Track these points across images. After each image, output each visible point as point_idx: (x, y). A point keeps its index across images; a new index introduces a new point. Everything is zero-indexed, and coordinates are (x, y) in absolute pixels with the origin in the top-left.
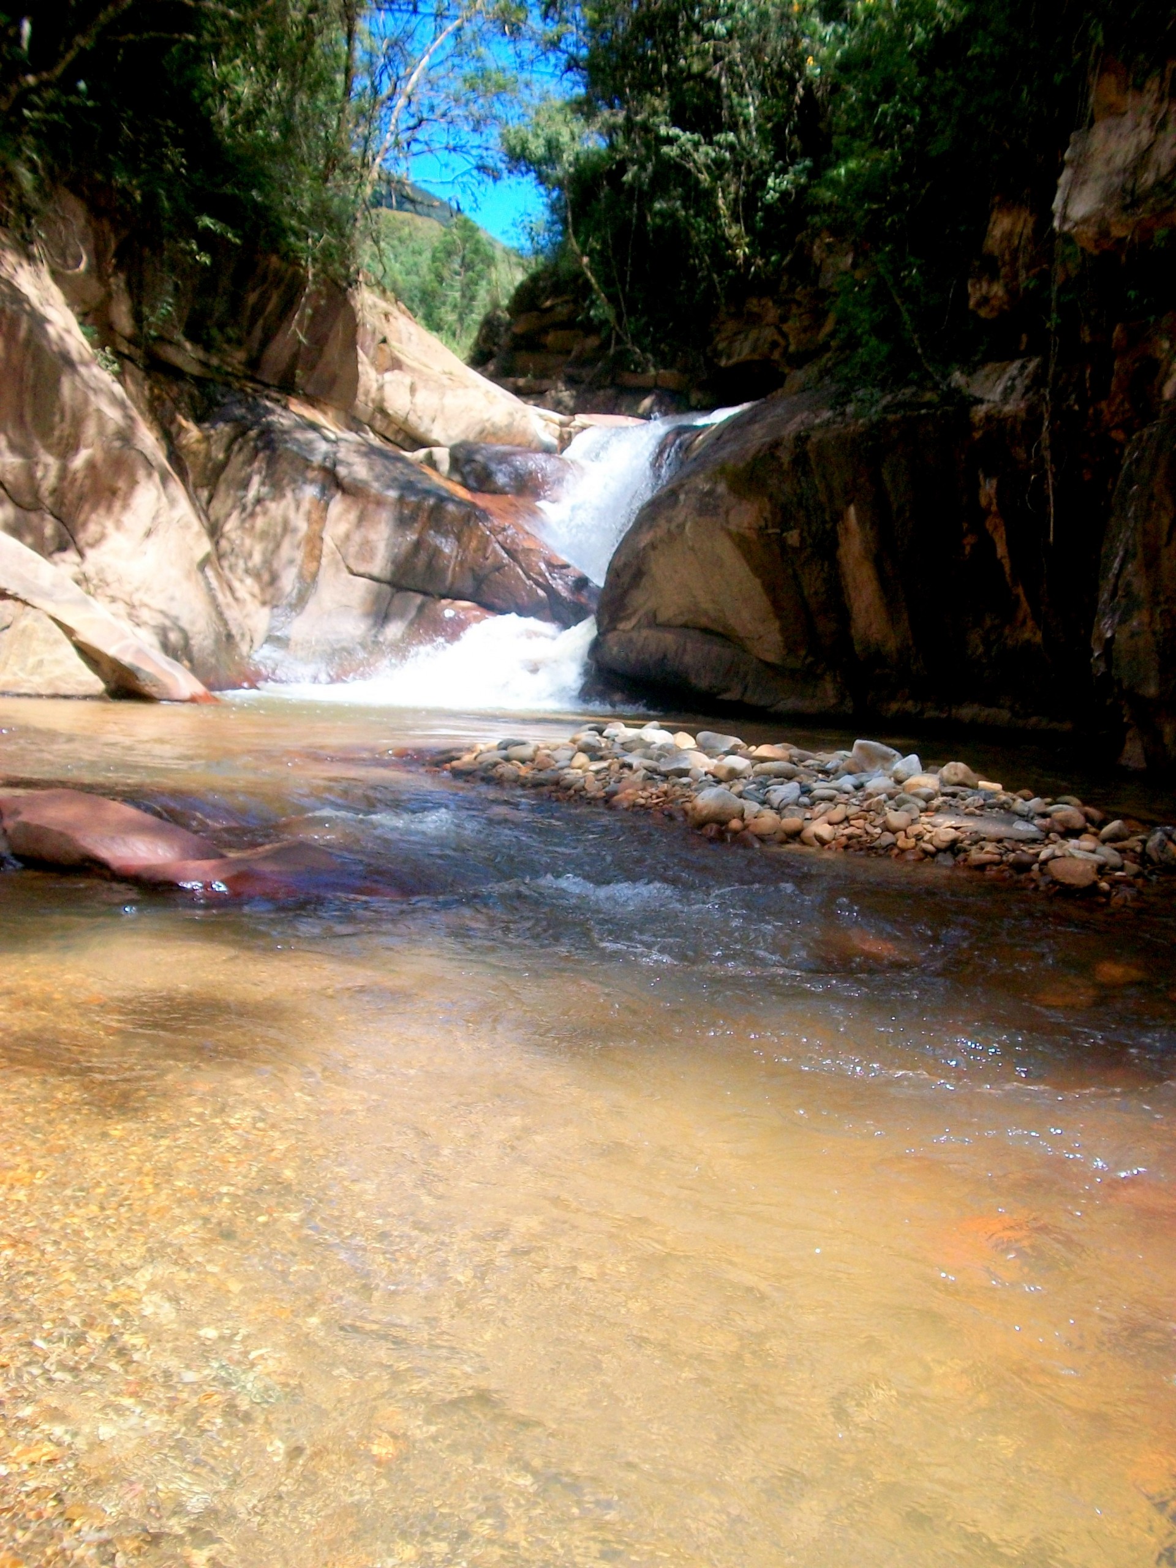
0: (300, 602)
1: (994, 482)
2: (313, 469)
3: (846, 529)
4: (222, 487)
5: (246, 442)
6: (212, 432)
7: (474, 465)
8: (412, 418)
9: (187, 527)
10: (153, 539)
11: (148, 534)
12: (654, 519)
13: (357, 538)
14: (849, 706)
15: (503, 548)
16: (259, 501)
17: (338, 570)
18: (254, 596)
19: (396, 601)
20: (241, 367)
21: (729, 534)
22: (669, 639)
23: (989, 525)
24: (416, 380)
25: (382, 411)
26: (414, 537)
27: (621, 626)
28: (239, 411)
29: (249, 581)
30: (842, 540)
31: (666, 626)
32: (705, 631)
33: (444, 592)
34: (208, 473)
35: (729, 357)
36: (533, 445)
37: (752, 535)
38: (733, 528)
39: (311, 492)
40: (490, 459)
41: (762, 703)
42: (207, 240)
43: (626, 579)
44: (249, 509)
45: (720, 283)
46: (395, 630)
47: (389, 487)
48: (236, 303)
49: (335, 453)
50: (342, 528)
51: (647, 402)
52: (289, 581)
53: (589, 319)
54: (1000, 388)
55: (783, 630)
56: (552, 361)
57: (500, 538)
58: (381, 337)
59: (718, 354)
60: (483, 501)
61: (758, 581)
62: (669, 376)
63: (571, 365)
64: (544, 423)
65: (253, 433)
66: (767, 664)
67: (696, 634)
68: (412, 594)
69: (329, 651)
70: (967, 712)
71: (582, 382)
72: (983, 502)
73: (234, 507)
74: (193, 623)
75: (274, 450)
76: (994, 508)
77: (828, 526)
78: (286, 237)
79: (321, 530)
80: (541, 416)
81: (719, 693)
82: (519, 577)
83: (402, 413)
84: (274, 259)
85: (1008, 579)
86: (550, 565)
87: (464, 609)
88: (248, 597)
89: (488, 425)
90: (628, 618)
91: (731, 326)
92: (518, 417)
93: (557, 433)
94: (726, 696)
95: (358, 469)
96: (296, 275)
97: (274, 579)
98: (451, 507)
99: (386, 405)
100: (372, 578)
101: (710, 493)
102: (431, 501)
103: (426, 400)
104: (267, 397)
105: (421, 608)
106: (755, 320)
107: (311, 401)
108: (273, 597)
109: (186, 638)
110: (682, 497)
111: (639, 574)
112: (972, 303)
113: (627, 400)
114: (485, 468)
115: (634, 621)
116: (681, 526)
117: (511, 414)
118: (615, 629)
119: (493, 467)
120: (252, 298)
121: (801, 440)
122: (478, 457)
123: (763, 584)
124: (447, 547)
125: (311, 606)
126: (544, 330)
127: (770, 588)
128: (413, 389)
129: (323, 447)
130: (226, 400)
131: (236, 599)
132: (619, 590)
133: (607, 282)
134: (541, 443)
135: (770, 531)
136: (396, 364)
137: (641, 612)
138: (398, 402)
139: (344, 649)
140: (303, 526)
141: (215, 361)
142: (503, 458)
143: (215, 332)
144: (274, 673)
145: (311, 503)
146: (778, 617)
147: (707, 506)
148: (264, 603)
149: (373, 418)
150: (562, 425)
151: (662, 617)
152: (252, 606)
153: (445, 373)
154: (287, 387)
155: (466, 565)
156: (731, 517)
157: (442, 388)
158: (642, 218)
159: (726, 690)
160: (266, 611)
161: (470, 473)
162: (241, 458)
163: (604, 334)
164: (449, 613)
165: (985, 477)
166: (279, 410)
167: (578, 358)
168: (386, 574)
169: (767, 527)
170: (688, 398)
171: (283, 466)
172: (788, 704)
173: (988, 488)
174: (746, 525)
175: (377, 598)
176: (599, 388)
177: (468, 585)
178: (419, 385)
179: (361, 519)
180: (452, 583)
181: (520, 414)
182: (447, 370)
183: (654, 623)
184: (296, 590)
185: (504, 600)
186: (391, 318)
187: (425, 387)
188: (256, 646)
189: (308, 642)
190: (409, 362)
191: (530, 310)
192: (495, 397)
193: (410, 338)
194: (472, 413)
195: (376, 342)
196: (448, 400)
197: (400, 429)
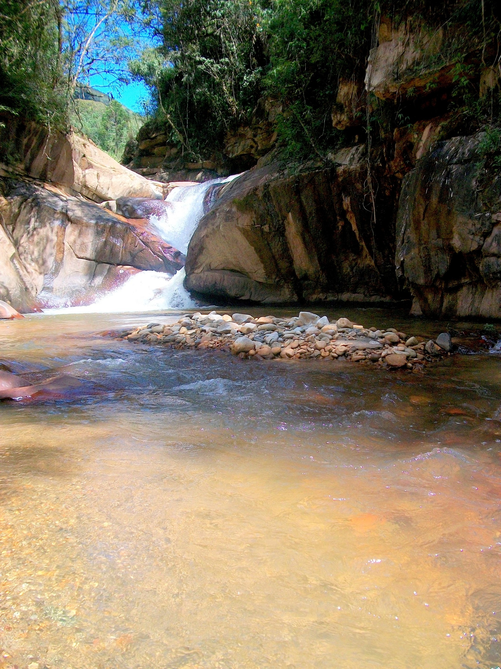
0: (56, 272)
1: (349, 198)
2: (58, 213)
3: (288, 223)
4: (18, 224)
5: (27, 204)
6: (12, 200)
7: (127, 207)
8: (99, 189)
9: (4, 242)
12: (206, 224)
13: (79, 242)
14: (295, 298)
15: (142, 242)
16: (35, 229)
17: (72, 256)
18: (36, 270)
19: (98, 268)
20: (23, 172)
21: (239, 228)
22: (217, 275)
23: (348, 217)
24: (99, 172)
25: (86, 187)
26: (104, 240)
27: (196, 271)
28: (23, 191)
29: (33, 264)
30: (287, 228)
31: (216, 270)
32: (232, 271)
33: (118, 262)
34: (11, 218)
35: (233, 153)
36: (152, 197)
37: (249, 228)
38: (240, 226)
39: (57, 223)
40: (134, 204)
41: (259, 300)
43: (196, 251)
44: (31, 233)
45: (227, 122)
46: (98, 280)
47: (91, 219)
48: (18, 143)
49: (67, 206)
50: (72, 238)
51: (200, 175)
52: (51, 263)
53: (172, 141)
54: (348, 159)
55: (265, 268)
56: (158, 160)
57: (141, 237)
58: (83, 155)
59: (228, 152)
60: (132, 222)
61: (253, 248)
62: (208, 164)
63: (165, 161)
64: (156, 187)
65: (30, 200)
66: (260, 283)
67: (228, 272)
68: (104, 264)
69: (71, 292)
70: (345, 297)
71: (171, 168)
72: (345, 207)
73: (24, 232)
74: (10, 284)
75: (40, 207)
76: (350, 210)
77: (281, 222)
78: (37, 114)
79: (63, 240)
80: (154, 184)
81: (241, 297)
82: (151, 254)
83: (94, 187)
84: (33, 124)
85: (358, 239)
86: (163, 247)
87: (128, 269)
88: (33, 271)
89: (132, 189)
90: (199, 267)
91: (233, 140)
92: (144, 185)
93: (162, 191)
94: (243, 298)
95: (77, 212)
96: (43, 130)
97: (44, 262)
98: (119, 226)
99: (87, 183)
100: (87, 259)
101: (229, 212)
102: (110, 224)
103: (104, 180)
104: (35, 184)
105: (109, 270)
106: (242, 136)
107: (55, 184)
108: (44, 270)
109: (8, 291)
110: (218, 214)
111: (202, 249)
112: (334, 123)
113: (191, 174)
114: (132, 208)
115: (201, 269)
116: (218, 227)
117: (141, 184)
118: (193, 273)
119: (136, 207)
120: (25, 141)
121: (266, 186)
122: (129, 204)
123: (255, 249)
124: (119, 243)
125: (61, 273)
126: (153, 147)
127: (258, 251)
128: (98, 176)
129: (61, 203)
130: (17, 186)
131: (28, 272)
132: (194, 256)
133: (179, 125)
134: (156, 195)
136: (90, 166)
137: (204, 265)
138: (92, 182)
139: (77, 290)
140: (55, 238)
141: (11, 170)
142: (139, 203)
143: (10, 157)
144: (47, 303)
145: (58, 228)
146: (262, 262)
147: (229, 217)
148: (41, 273)
149: (82, 189)
150: (163, 187)
151: (212, 267)
152: (36, 275)
153: (111, 168)
154: (43, 178)
155: (127, 250)
156: (239, 221)
157: (111, 175)
158: (191, 97)
159: (242, 296)
160: (42, 276)
161: (126, 210)
162: (25, 211)
163: (179, 148)
164: (121, 271)
165: (345, 196)
166: (40, 189)
167: (169, 157)
168: (93, 257)
169: (255, 225)
170: (216, 172)
171: (44, 213)
172: (270, 299)
173: (347, 201)
174: (245, 224)
175: (90, 267)
176: (178, 170)
177: (128, 259)
178: (101, 174)
179: (80, 234)
180: (122, 259)
181: (145, 184)
182: (112, 167)
183: (210, 269)
184: (54, 267)
185: (145, 264)
186: (86, 146)
187: (103, 175)
188: (39, 292)
189: (61, 289)
190: (96, 164)
191: (146, 139)
192: (134, 177)
193: (95, 154)
194: (125, 185)
195: (81, 157)
196: (114, 180)
197: (94, 194)
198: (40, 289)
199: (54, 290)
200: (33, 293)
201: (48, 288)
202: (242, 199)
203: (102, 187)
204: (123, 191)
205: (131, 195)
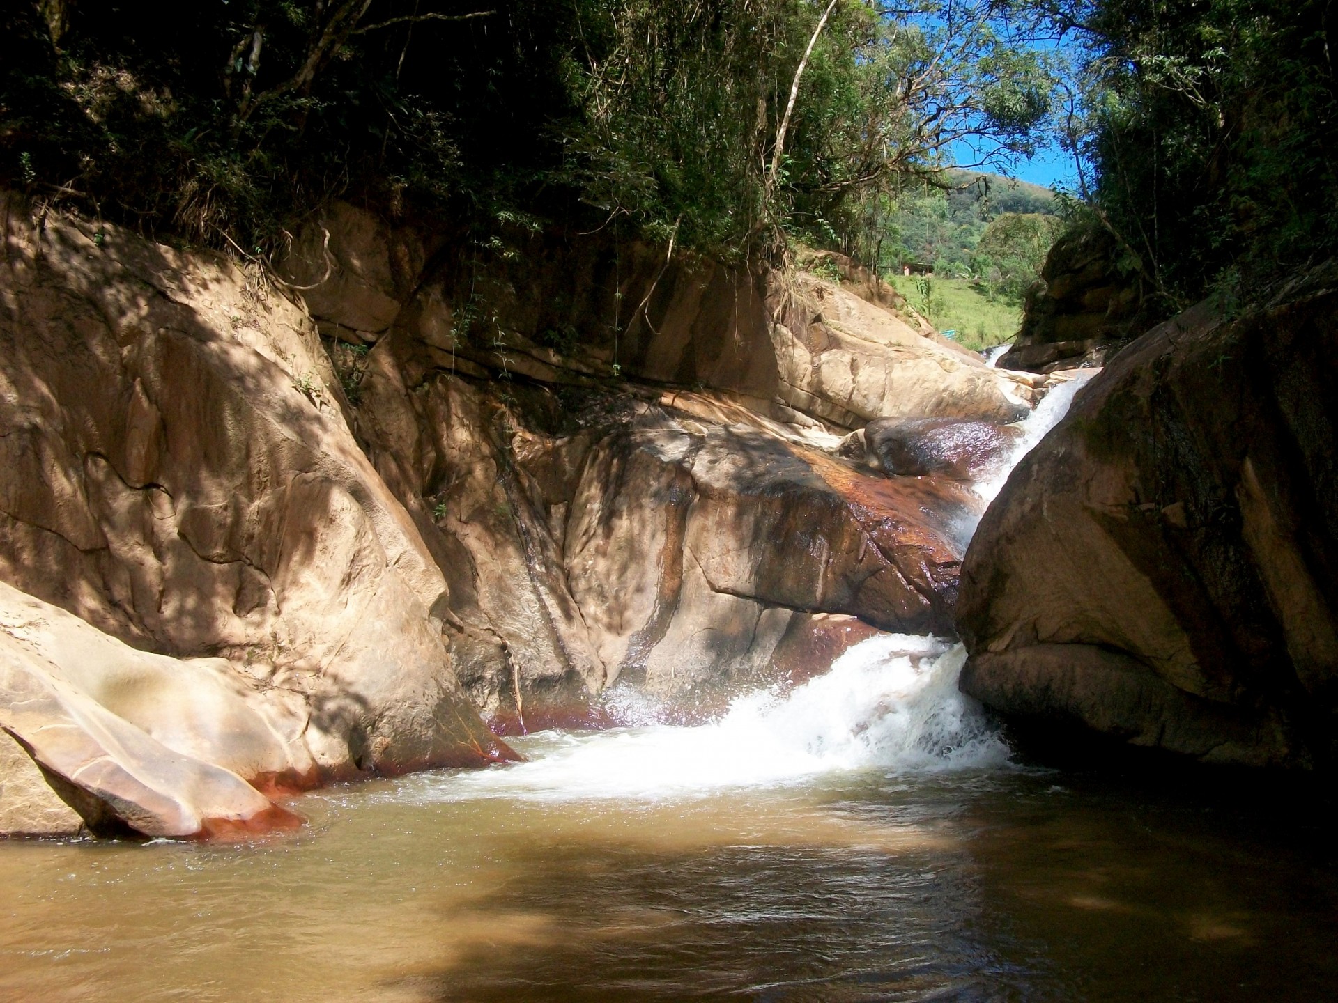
0: (661, 627)
2: (670, 471)
3: (1249, 495)
4: (579, 501)
5: (600, 450)
6: (566, 442)
7: (890, 444)
8: (857, 397)
10: (355, 586)
11: (347, 580)
13: (715, 547)
15: (878, 546)
17: (699, 586)
19: (763, 619)
21: (1094, 514)
22: (1052, 660)
24: (857, 356)
25: (823, 395)
26: (780, 541)
27: (993, 646)
28: (595, 416)
30: (1245, 512)
31: (1053, 641)
32: (1105, 647)
33: (816, 605)
34: (564, 487)
36: (1001, 412)
37: (1122, 515)
38: (1095, 505)
40: (908, 435)
41: (1189, 750)
42: (514, 235)
43: (984, 583)
46: (764, 654)
49: (698, 451)
52: (650, 602)
53: (1118, 272)
55: (1196, 648)
56: (1091, 319)
58: (813, 316)
61: (1146, 579)
63: (1108, 322)
64: (1015, 385)
65: (608, 439)
66: (1188, 695)
67: (1091, 652)
68: (780, 609)
75: (626, 453)
77: (1221, 493)
79: (681, 541)
80: (1013, 379)
82: (897, 580)
83: (844, 394)
84: (638, 247)
86: (931, 564)
87: (840, 624)
89: (945, 395)
90: (999, 634)
92: (980, 382)
93: (1030, 395)
94: (1138, 741)
99: (825, 387)
100: (735, 593)
101: (1066, 459)
103: (869, 376)
105: (790, 625)
110: (1035, 468)
111: (999, 579)
115: (1007, 639)
116: (1037, 509)
117: (971, 380)
118: (986, 650)
121: (1161, 366)
122: (895, 435)
123: (1154, 583)
124: (815, 549)
126: (1081, 291)
127: (1166, 589)
128: (854, 367)
131: (588, 628)
134: (1012, 407)
135: (1144, 507)
136: (834, 342)
137: (1017, 625)
138: (838, 379)
140: (659, 539)
141: (573, 365)
142: (924, 433)
145: (669, 511)
146: (1185, 629)
147: (1063, 478)
148: (620, 630)
149: (811, 401)
150: (1035, 385)
151: (1043, 634)
152: (606, 634)
153: (891, 345)
155: (838, 571)
156: (1092, 490)
157: (888, 362)
159: (1137, 733)
160: (624, 639)
161: (886, 454)
162: (596, 467)
163: (1133, 285)
164: (818, 632)
167: (1114, 312)
168: (751, 588)
169: (1139, 502)
171: (637, 471)
174: (1111, 502)
175: (744, 616)
177: (843, 595)
178: (861, 361)
179: (722, 525)
180: (824, 594)
181: (982, 379)
182: (893, 341)
183: (1034, 638)
184: (657, 613)
185: (884, 611)
186: (826, 295)
187: (868, 363)
188: (609, 682)
189: (666, 674)
190: (848, 338)
191: (1063, 273)
192: (952, 363)
193: (849, 314)
194: (926, 385)
195: (808, 322)
196: (897, 373)
197: (848, 411)
198: (613, 673)
199: (648, 675)
200: (593, 685)
201: (633, 670)
202: (1095, 415)
203: (865, 393)
204: (921, 402)
205: (945, 409)
